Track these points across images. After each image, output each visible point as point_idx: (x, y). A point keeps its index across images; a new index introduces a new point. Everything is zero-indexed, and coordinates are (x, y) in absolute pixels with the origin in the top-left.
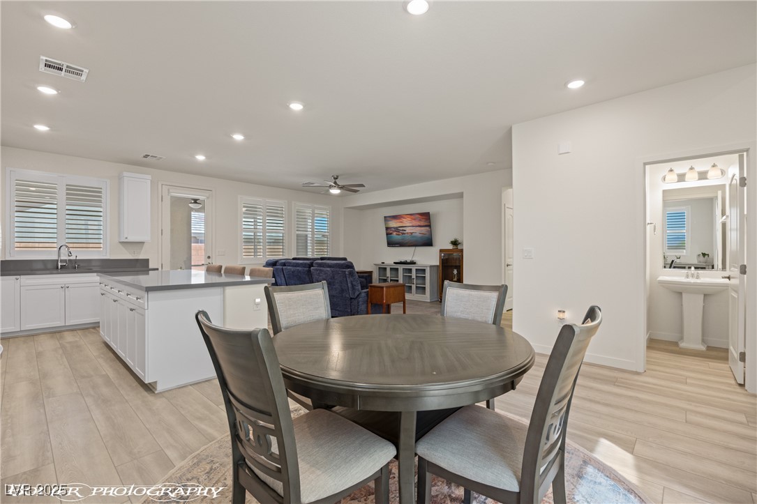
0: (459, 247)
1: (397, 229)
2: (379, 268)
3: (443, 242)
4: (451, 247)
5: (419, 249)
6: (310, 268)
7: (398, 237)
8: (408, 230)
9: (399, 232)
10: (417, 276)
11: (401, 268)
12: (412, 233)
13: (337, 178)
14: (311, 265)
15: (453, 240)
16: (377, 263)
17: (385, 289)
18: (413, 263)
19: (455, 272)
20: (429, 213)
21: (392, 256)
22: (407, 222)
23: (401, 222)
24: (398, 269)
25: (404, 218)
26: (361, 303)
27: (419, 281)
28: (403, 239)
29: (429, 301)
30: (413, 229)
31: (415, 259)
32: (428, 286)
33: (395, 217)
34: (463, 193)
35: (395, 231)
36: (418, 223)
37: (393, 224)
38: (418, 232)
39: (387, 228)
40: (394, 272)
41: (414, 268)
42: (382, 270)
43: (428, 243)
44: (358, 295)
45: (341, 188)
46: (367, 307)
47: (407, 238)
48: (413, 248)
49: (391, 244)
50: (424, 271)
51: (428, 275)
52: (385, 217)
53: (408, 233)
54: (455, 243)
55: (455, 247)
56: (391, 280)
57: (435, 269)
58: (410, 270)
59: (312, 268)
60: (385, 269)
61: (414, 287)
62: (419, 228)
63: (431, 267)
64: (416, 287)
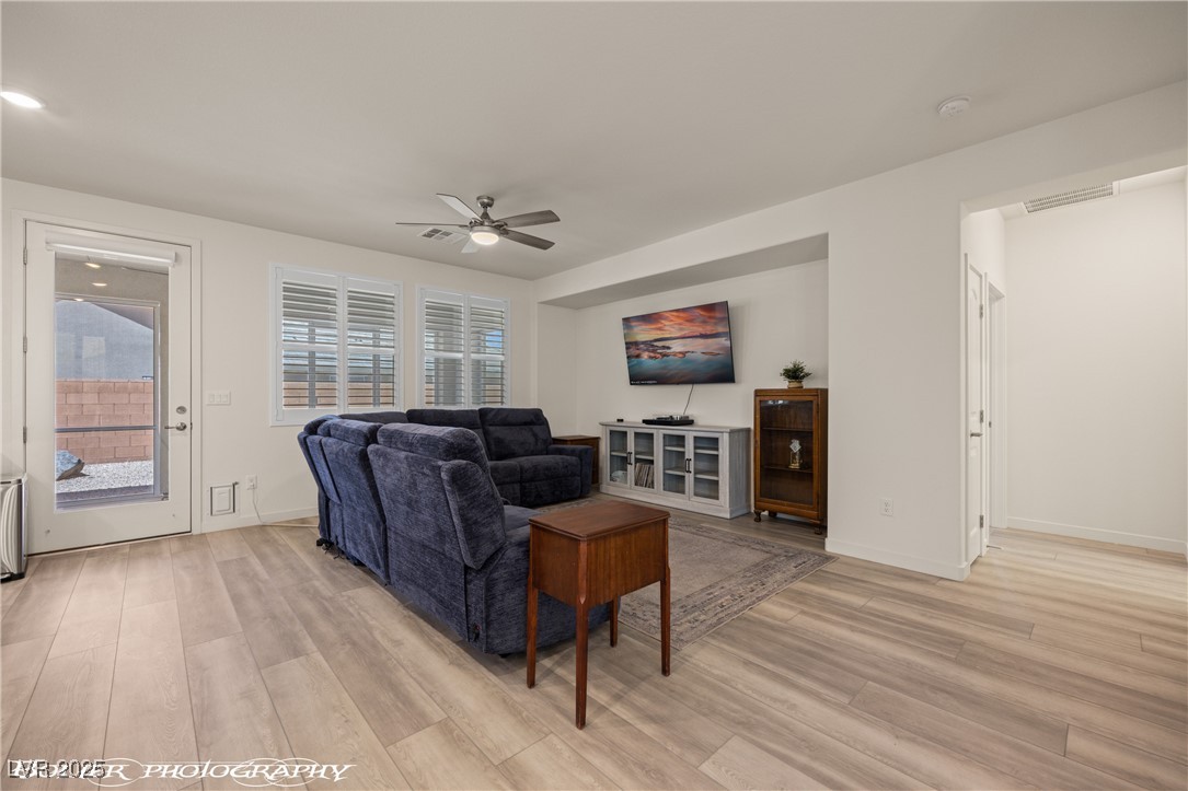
0: (807, 384)
1: (650, 345)
2: (612, 432)
3: (761, 370)
4: (784, 384)
5: (700, 389)
6: (368, 444)
7: (652, 362)
8: (677, 347)
9: (653, 351)
10: (695, 454)
11: (659, 433)
12: (684, 353)
13: (490, 205)
14: (371, 437)
15: (790, 366)
16: (605, 421)
17: (583, 547)
18: (686, 422)
19: (796, 446)
20: (726, 303)
21: (640, 406)
22: (670, 329)
23: (660, 329)
24: (652, 435)
25: (666, 319)
26: (501, 586)
27: (703, 465)
28: (664, 368)
29: (728, 516)
30: (685, 347)
31: (691, 413)
32: (724, 477)
33: (647, 319)
34: (826, 236)
35: (647, 350)
36: (700, 330)
37: (643, 334)
38: (698, 350)
39: (629, 345)
40: (643, 442)
41: (689, 434)
42: (618, 436)
43: (723, 373)
44: (491, 559)
45: (500, 228)
46: (525, 600)
47: (674, 364)
48: (689, 387)
49: (637, 378)
50: (714, 442)
51: (724, 452)
52: (624, 319)
53: (675, 354)
54: (794, 374)
55: (794, 385)
56: (637, 460)
57: (742, 436)
58: (680, 440)
59: (372, 447)
60: (624, 434)
61: (690, 479)
62: (701, 341)
63: (733, 432)
64: (695, 478)
